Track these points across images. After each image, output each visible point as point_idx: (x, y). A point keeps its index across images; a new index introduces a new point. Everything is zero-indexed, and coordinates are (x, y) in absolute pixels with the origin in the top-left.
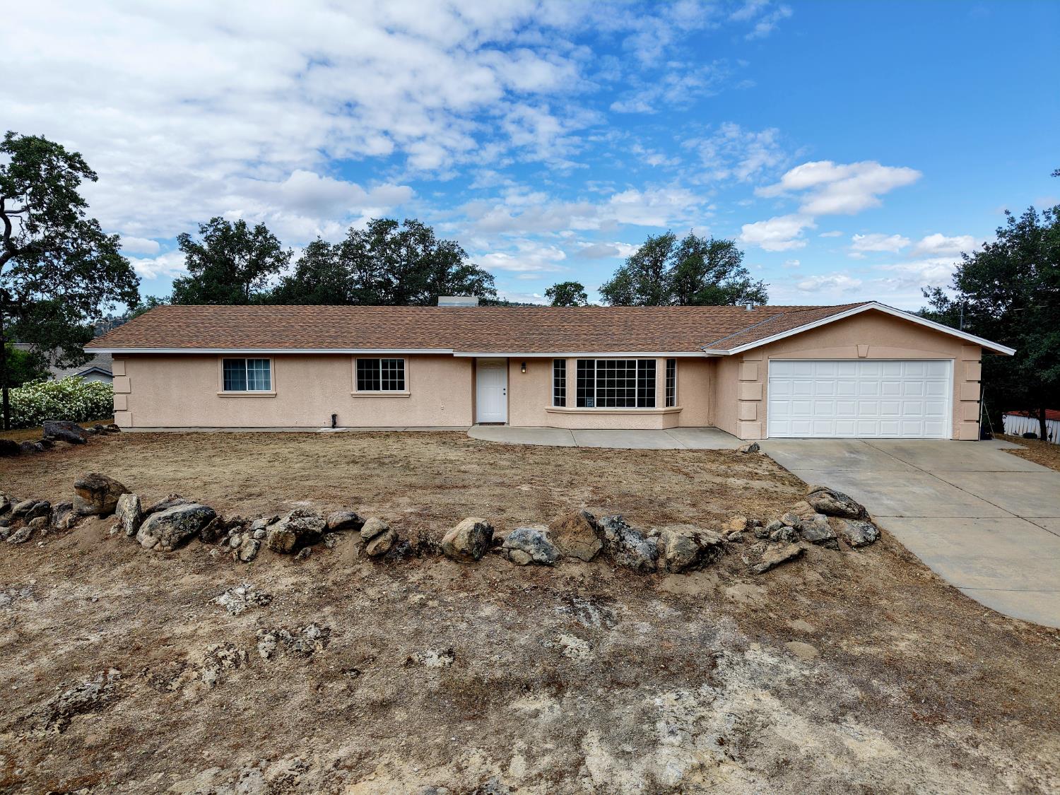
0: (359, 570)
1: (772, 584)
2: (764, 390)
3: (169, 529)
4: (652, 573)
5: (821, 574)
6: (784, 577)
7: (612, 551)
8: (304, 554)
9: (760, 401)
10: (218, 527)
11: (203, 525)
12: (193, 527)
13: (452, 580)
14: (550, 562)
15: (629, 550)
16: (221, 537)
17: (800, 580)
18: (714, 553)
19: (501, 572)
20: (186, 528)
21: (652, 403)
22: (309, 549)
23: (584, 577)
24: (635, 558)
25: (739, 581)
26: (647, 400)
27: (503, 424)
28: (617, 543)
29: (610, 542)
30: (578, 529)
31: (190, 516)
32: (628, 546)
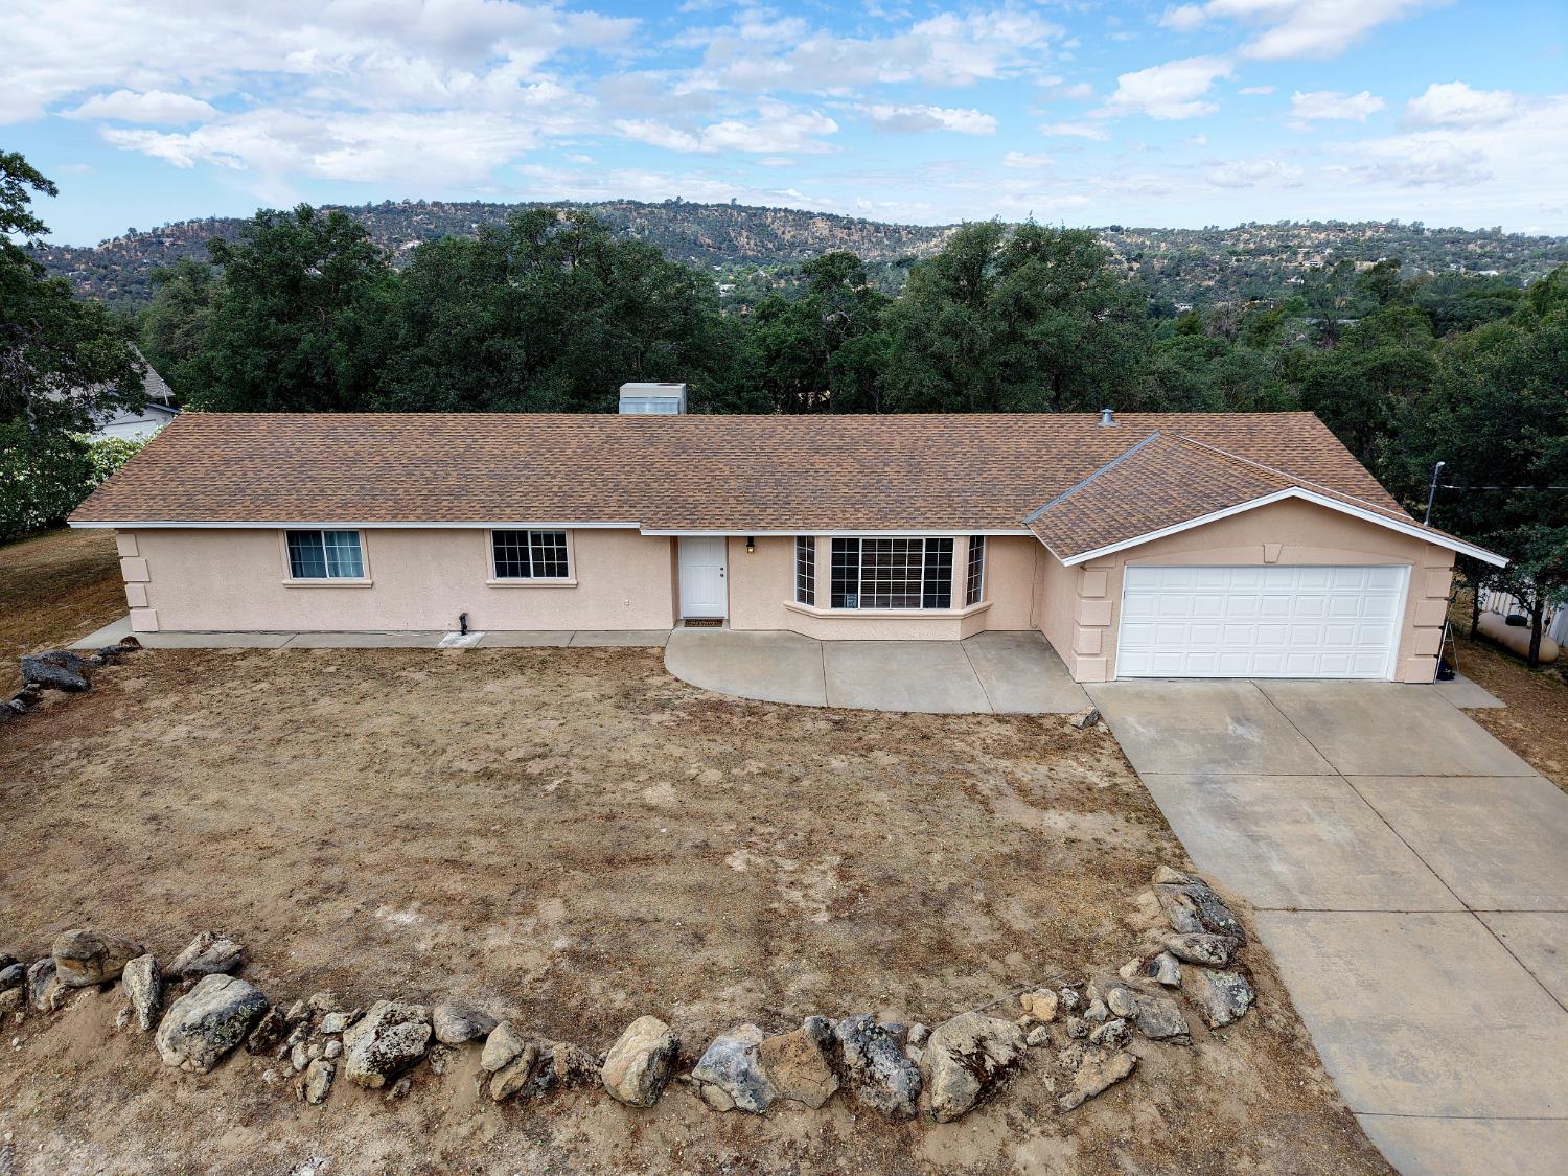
0: (480, 1127)
1: (1085, 1131)
2: (1114, 610)
3: (199, 1044)
4: (910, 1120)
5: (1158, 1106)
6: (1105, 1117)
7: (853, 1084)
8: (400, 1092)
9: (1108, 629)
10: (272, 1031)
11: (250, 1029)
12: (235, 1036)
13: (616, 1145)
14: (761, 1112)
15: (878, 1082)
16: (278, 1043)
17: (1126, 1121)
18: (1003, 1079)
19: (688, 1127)
20: (223, 1039)
21: (945, 603)
22: (407, 1084)
23: (810, 1139)
24: (886, 1097)
25: (1036, 1131)
26: (939, 596)
27: (718, 622)
28: (862, 1071)
29: (850, 1069)
30: (804, 1058)
31: (229, 1020)
32: (877, 1076)
